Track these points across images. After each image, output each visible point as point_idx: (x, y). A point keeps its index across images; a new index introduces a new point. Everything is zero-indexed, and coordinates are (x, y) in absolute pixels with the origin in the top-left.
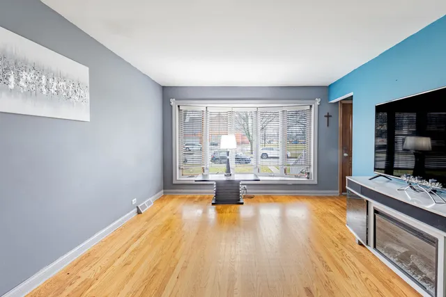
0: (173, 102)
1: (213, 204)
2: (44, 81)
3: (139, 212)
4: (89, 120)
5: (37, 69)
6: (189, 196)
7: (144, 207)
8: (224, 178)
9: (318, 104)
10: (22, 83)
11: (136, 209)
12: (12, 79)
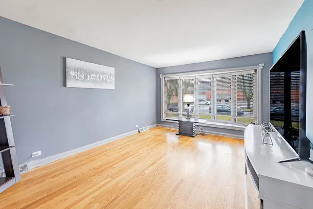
0: (161, 76)
1: (177, 134)
2: (98, 76)
3: (139, 132)
4: (114, 89)
5: (96, 73)
6: (169, 128)
7: (142, 130)
8: (186, 120)
9: (261, 67)
10: (91, 78)
11: (138, 130)
12: (88, 77)
